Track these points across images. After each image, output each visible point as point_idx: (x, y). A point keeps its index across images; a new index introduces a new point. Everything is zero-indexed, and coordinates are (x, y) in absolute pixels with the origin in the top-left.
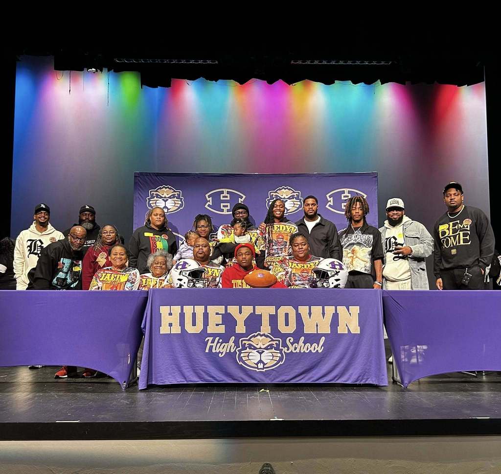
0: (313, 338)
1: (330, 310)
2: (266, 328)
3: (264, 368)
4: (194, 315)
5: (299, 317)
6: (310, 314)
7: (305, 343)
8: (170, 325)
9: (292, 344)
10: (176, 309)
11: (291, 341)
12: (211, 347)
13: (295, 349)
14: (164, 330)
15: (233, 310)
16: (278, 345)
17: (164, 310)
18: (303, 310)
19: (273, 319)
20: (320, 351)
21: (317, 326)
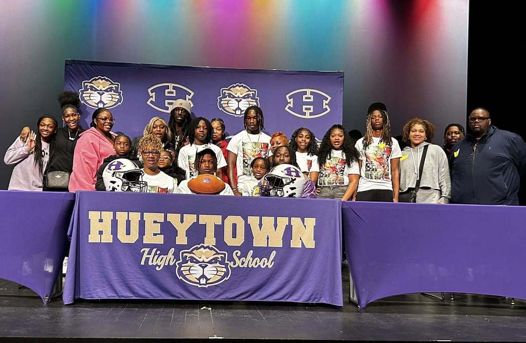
0: (262, 252)
1: (283, 221)
2: (210, 240)
3: (207, 284)
4: (128, 222)
5: (248, 228)
6: (261, 225)
7: (253, 257)
8: (101, 233)
9: (239, 258)
10: (108, 216)
11: (238, 255)
12: (147, 259)
13: (243, 263)
14: (93, 238)
15: (173, 218)
16: (223, 259)
17: (94, 216)
18: (253, 221)
19: (219, 230)
20: (270, 267)
21: (268, 238)
